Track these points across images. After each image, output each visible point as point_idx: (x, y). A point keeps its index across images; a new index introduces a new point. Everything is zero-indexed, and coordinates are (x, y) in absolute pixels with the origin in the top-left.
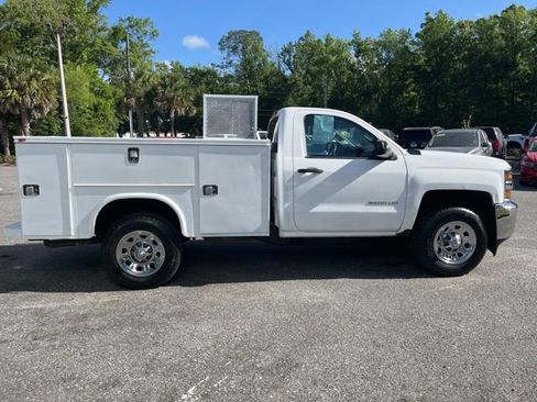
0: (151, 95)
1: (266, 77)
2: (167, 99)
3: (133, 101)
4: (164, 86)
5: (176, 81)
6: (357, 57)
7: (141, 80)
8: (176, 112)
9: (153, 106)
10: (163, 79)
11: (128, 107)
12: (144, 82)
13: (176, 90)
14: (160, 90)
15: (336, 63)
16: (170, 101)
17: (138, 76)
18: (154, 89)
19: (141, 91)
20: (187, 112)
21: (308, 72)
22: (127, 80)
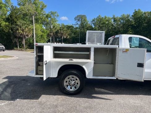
0: (57, 32)
1: (87, 28)
2: (61, 33)
3: (52, 34)
4: (61, 30)
5: (64, 28)
7: (54, 28)
8: (64, 37)
9: (57, 35)
10: (60, 28)
11: (51, 35)
12: (55, 29)
13: (64, 31)
14: (60, 31)
16: (62, 34)
17: (54, 27)
18: (58, 31)
19: (54, 31)
20: (66, 37)
21: (99, 26)
22: (51, 28)
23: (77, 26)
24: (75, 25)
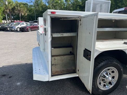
0: (13, 9)
1: (42, 6)
2: (18, 10)
3: (8, 11)
4: (17, 6)
5: (20, 5)
6: (66, 2)
7: (10, 4)
8: (21, 14)
9: (14, 12)
10: (17, 4)
11: (6, 12)
12: (11, 5)
13: (21, 8)
14: (16, 7)
15: (60, 3)
16: (20, 11)
17: (9, 3)
18: (14, 7)
19: (10, 8)
20: (24, 14)
21: (53, 5)
22: (6, 5)
23: (32, 4)
24: (30, 3)
